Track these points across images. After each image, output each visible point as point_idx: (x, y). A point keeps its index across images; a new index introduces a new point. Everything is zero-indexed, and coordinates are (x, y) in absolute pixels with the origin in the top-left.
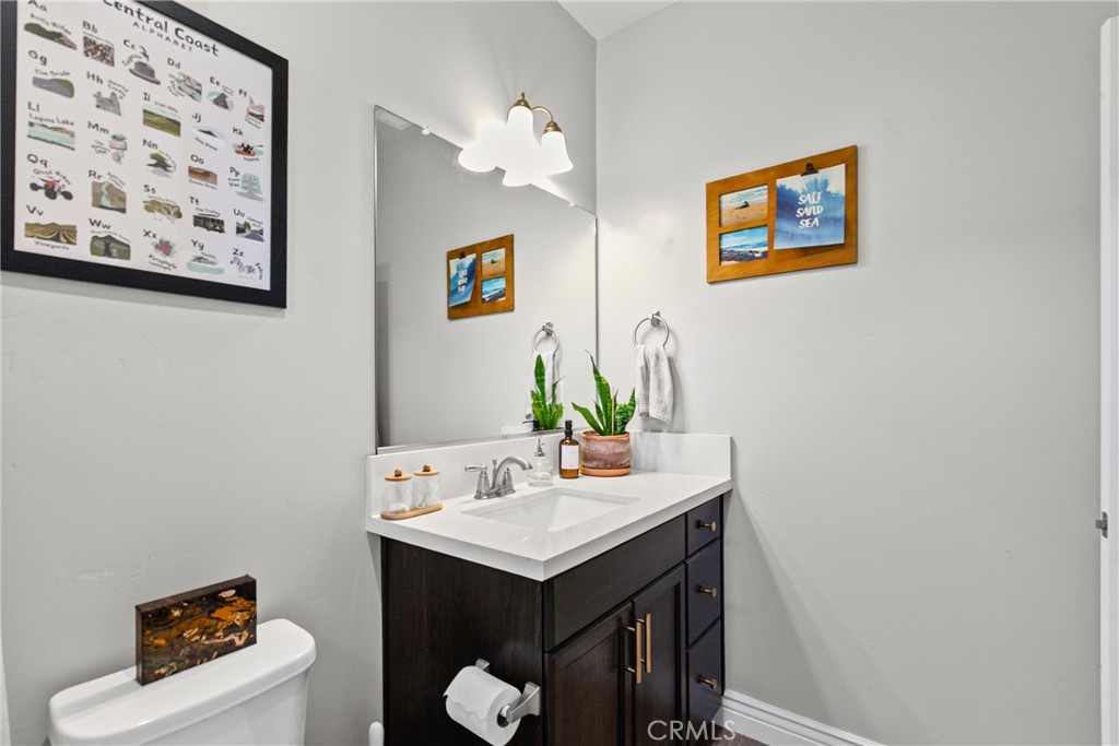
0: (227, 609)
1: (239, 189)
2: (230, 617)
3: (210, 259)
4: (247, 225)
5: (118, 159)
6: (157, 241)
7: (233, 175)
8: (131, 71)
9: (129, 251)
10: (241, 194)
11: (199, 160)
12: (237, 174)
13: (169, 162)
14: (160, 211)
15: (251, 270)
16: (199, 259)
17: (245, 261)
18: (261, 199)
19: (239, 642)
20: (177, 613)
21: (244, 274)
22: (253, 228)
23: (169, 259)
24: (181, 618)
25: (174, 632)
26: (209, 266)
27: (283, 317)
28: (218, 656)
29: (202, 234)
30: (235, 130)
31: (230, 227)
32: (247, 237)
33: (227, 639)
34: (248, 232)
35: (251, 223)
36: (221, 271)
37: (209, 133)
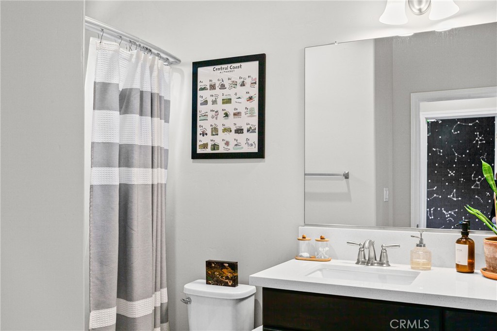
0: (226, 270)
1: (248, 115)
2: (227, 273)
3: (239, 144)
4: (251, 128)
5: (216, 119)
6: (225, 142)
7: (246, 110)
8: (220, 89)
9: (219, 147)
10: (249, 116)
11: (237, 109)
12: (248, 109)
13: (228, 114)
14: (226, 131)
15: (252, 145)
16: (236, 145)
17: (250, 142)
18: (255, 116)
19: (230, 284)
20: (213, 265)
21: (250, 147)
22: (252, 128)
23: (228, 147)
24: (214, 267)
25: (213, 271)
26: (239, 147)
27: (264, 162)
28: (223, 285)
29: (238, 136)
30: (247, 93)
31: (245, 131)
32: (251, 132)
33: (226, 281)
34: (251, 130)
35: (252, 126)
36: (242, 148)
37: (239, 98)
